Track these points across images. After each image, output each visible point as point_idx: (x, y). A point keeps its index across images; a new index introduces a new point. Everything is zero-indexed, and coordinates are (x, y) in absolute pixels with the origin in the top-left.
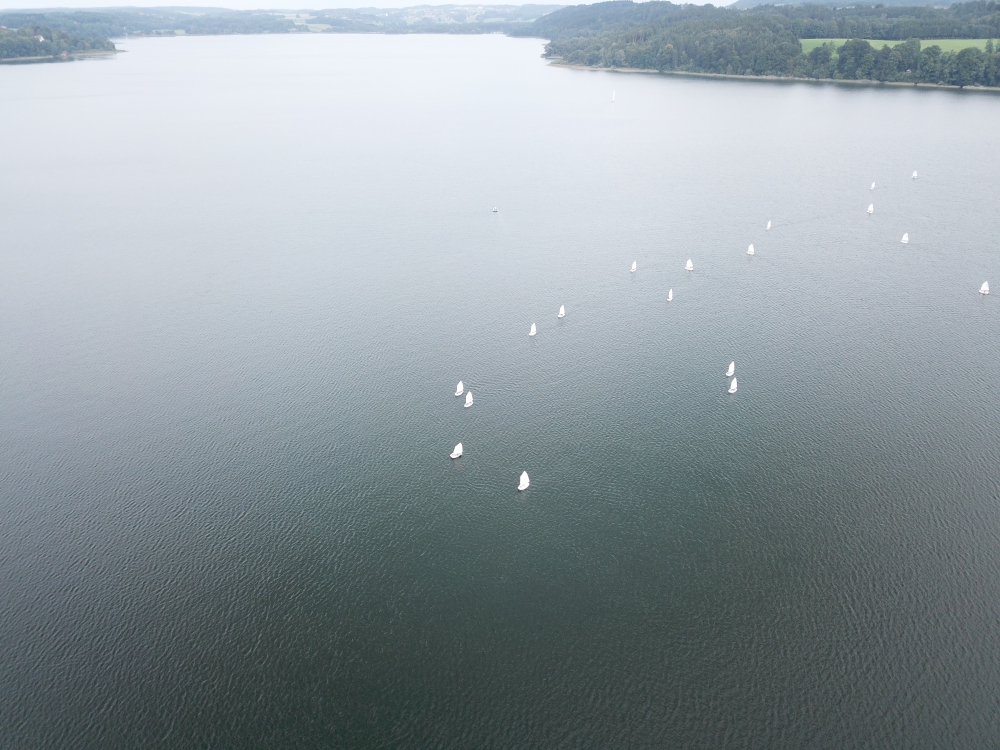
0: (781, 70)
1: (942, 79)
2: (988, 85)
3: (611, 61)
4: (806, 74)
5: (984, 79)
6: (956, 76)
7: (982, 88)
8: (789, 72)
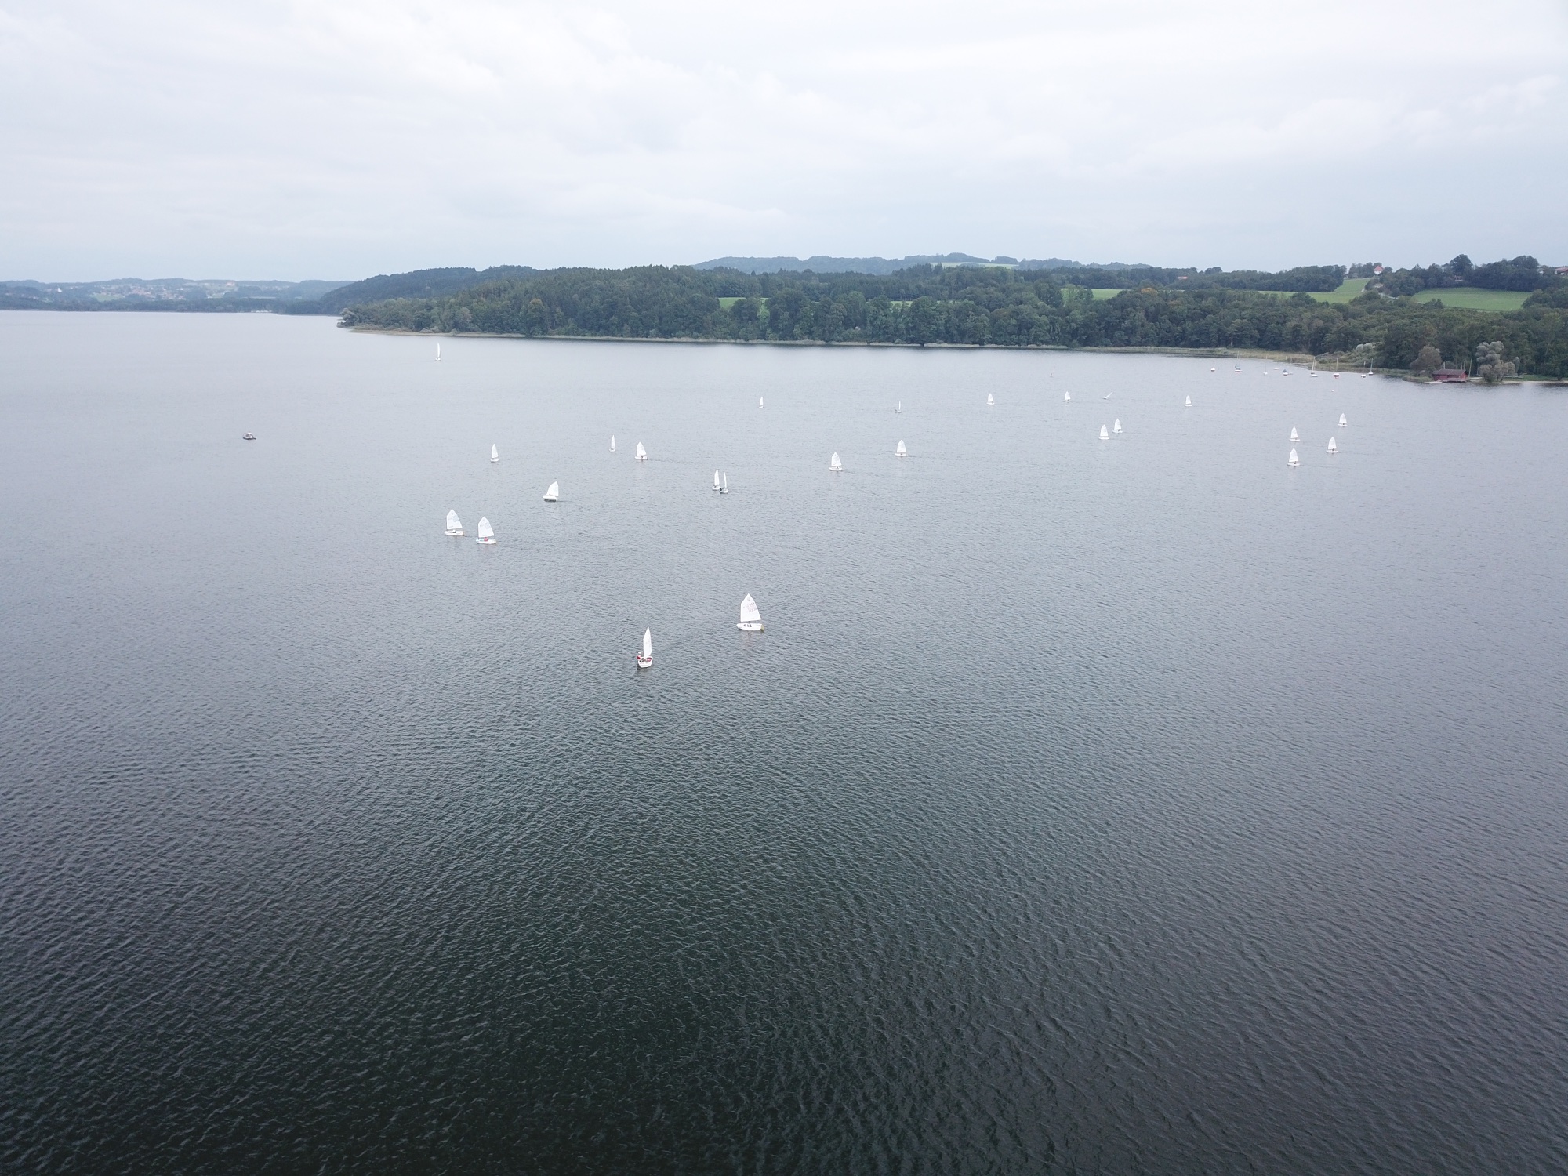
0: (697, 330)
1: (898, 337)
2: (952, 342)
3: (451, 322)
4: (730, 334)
5: (947, 336)
6: (914, 332)
7: (945, 345)
8: (708, 333)
